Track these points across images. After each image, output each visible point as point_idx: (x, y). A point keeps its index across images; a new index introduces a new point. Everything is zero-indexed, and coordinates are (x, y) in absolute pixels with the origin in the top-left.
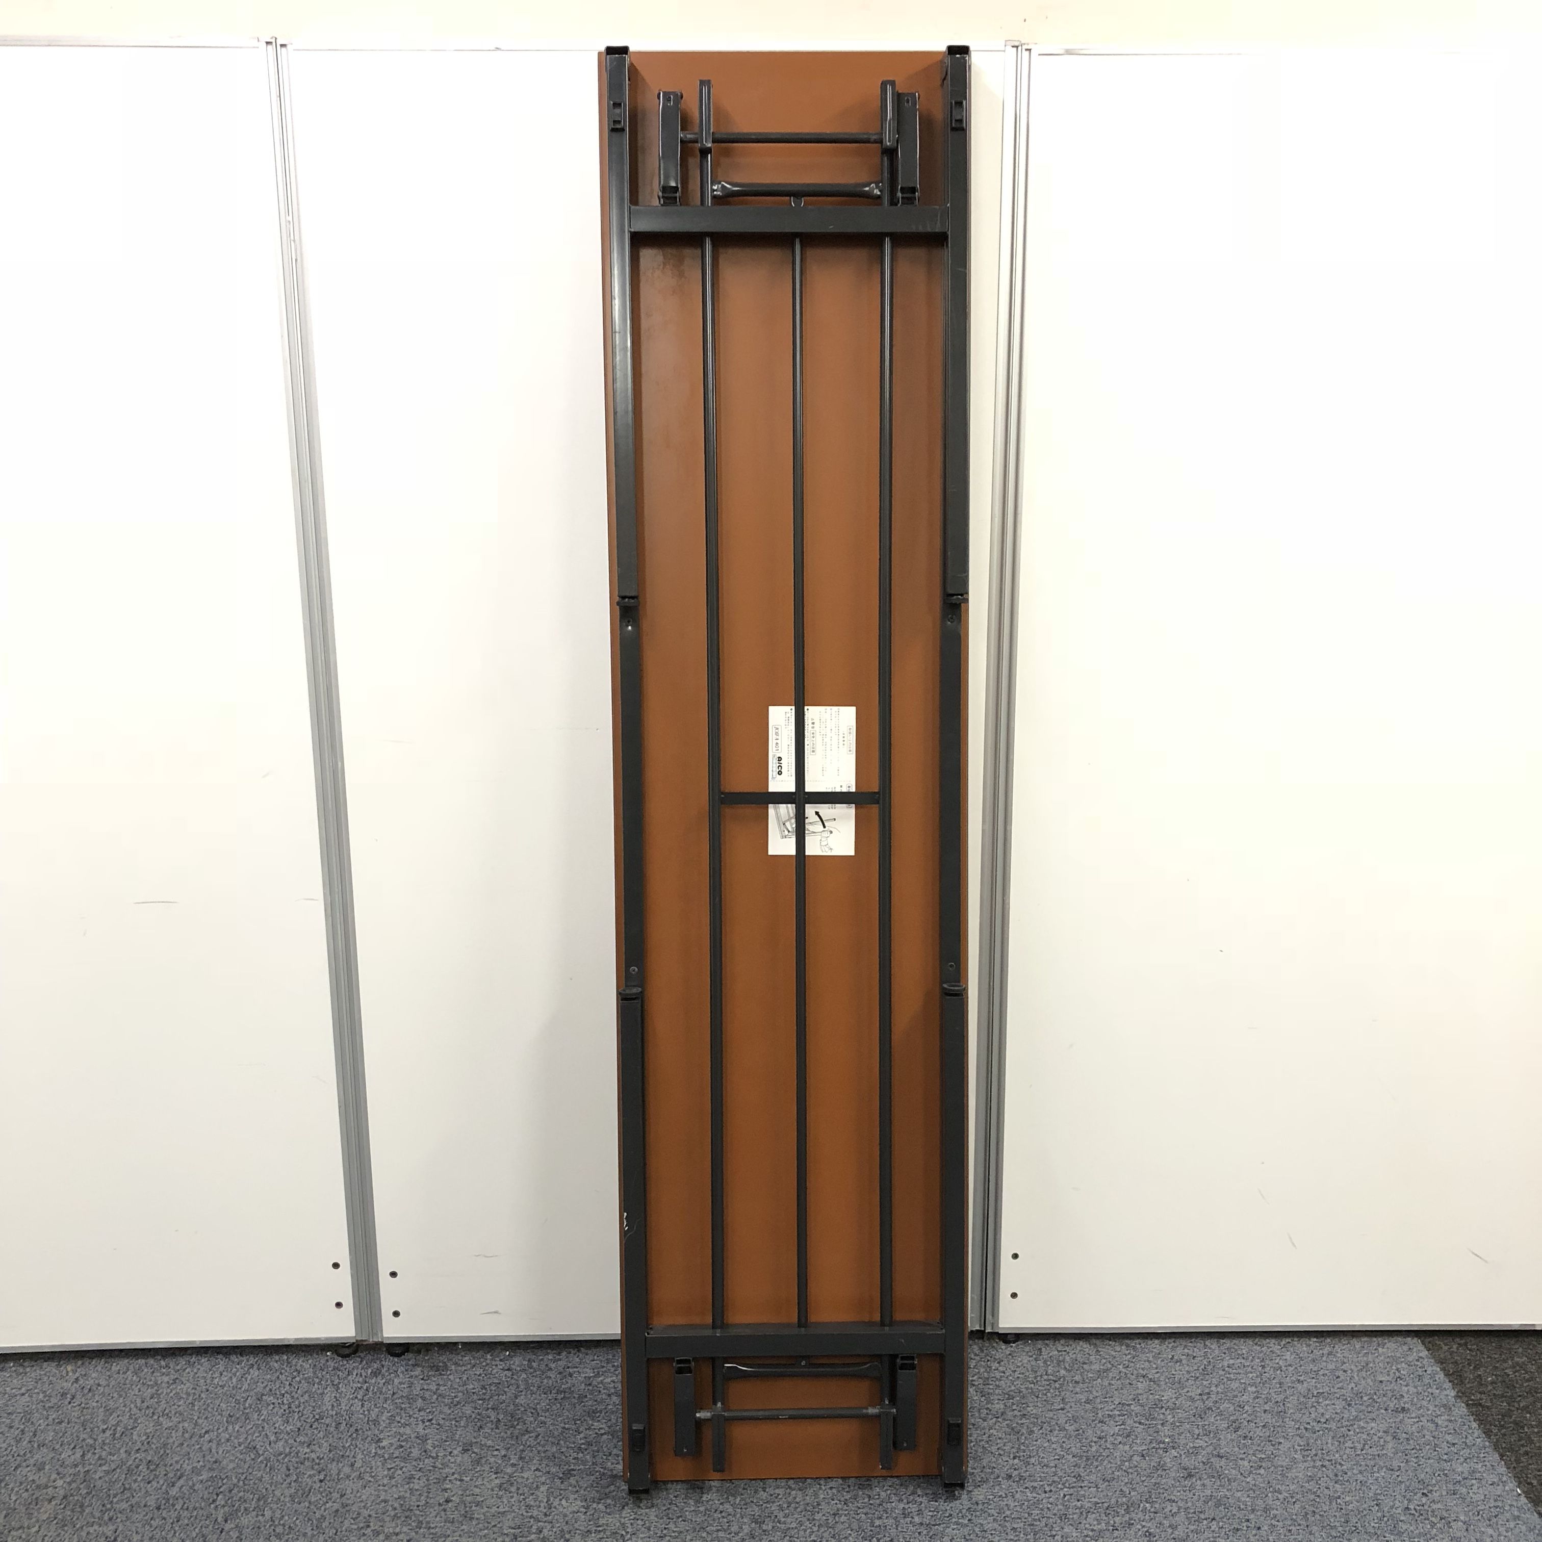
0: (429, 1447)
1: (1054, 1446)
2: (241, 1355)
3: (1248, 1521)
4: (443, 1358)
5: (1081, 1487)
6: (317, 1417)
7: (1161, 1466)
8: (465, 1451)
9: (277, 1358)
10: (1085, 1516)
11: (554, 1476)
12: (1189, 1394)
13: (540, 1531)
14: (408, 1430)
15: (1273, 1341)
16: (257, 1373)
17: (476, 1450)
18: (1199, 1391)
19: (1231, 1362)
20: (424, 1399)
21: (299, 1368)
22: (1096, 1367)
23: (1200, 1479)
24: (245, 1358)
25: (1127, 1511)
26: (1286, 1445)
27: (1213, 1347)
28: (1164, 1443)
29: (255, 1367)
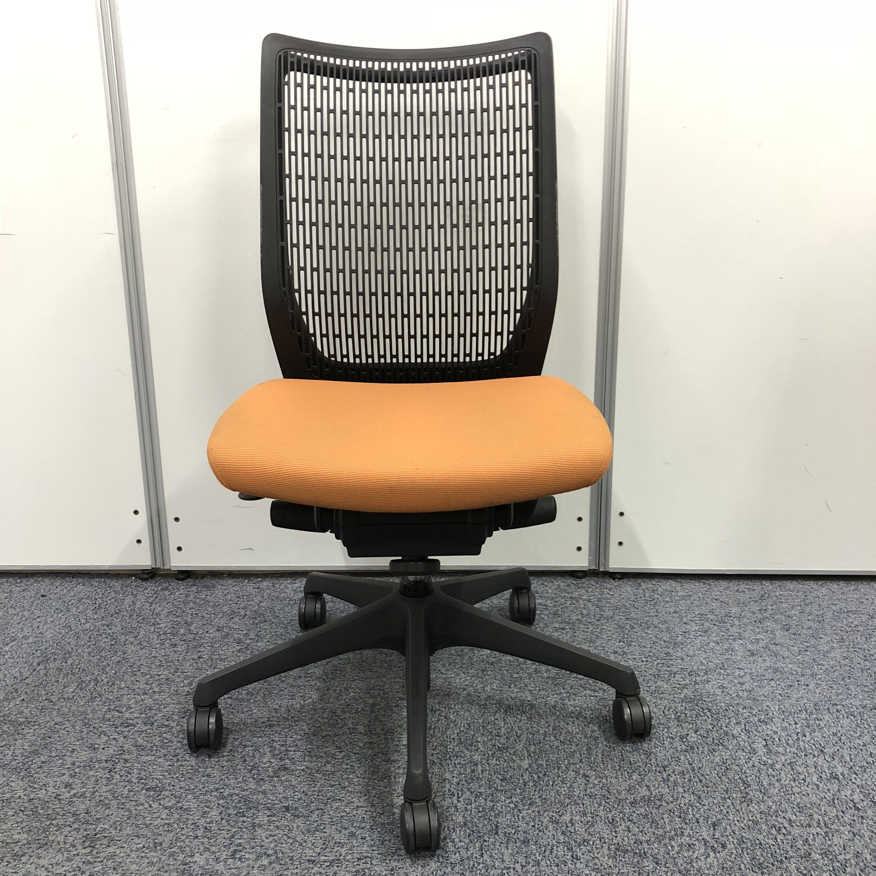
1: (651, 636)
2: (73, 578)
3: (798, 681)
4: (214, 582)
5: (671, 659)
6: (117, 611)
7: (731, 649)
8: (218, 631)
9: (97, 580)
10: (673, 675)
12: (751, 610)
14: (179, 619)
15: (812, 582)
16: (82, 587)
17: (225, 631)
18: (759, 608)
19: (781, 593)
20: (194, 603)
21: (111, 585)
22: (681, 593)
23: (761, 657)
24: (75, 580)
25: (706, 673)
26: (826, 639)
27: (767, 584)
28: (733, 636)
29: (81, 584)
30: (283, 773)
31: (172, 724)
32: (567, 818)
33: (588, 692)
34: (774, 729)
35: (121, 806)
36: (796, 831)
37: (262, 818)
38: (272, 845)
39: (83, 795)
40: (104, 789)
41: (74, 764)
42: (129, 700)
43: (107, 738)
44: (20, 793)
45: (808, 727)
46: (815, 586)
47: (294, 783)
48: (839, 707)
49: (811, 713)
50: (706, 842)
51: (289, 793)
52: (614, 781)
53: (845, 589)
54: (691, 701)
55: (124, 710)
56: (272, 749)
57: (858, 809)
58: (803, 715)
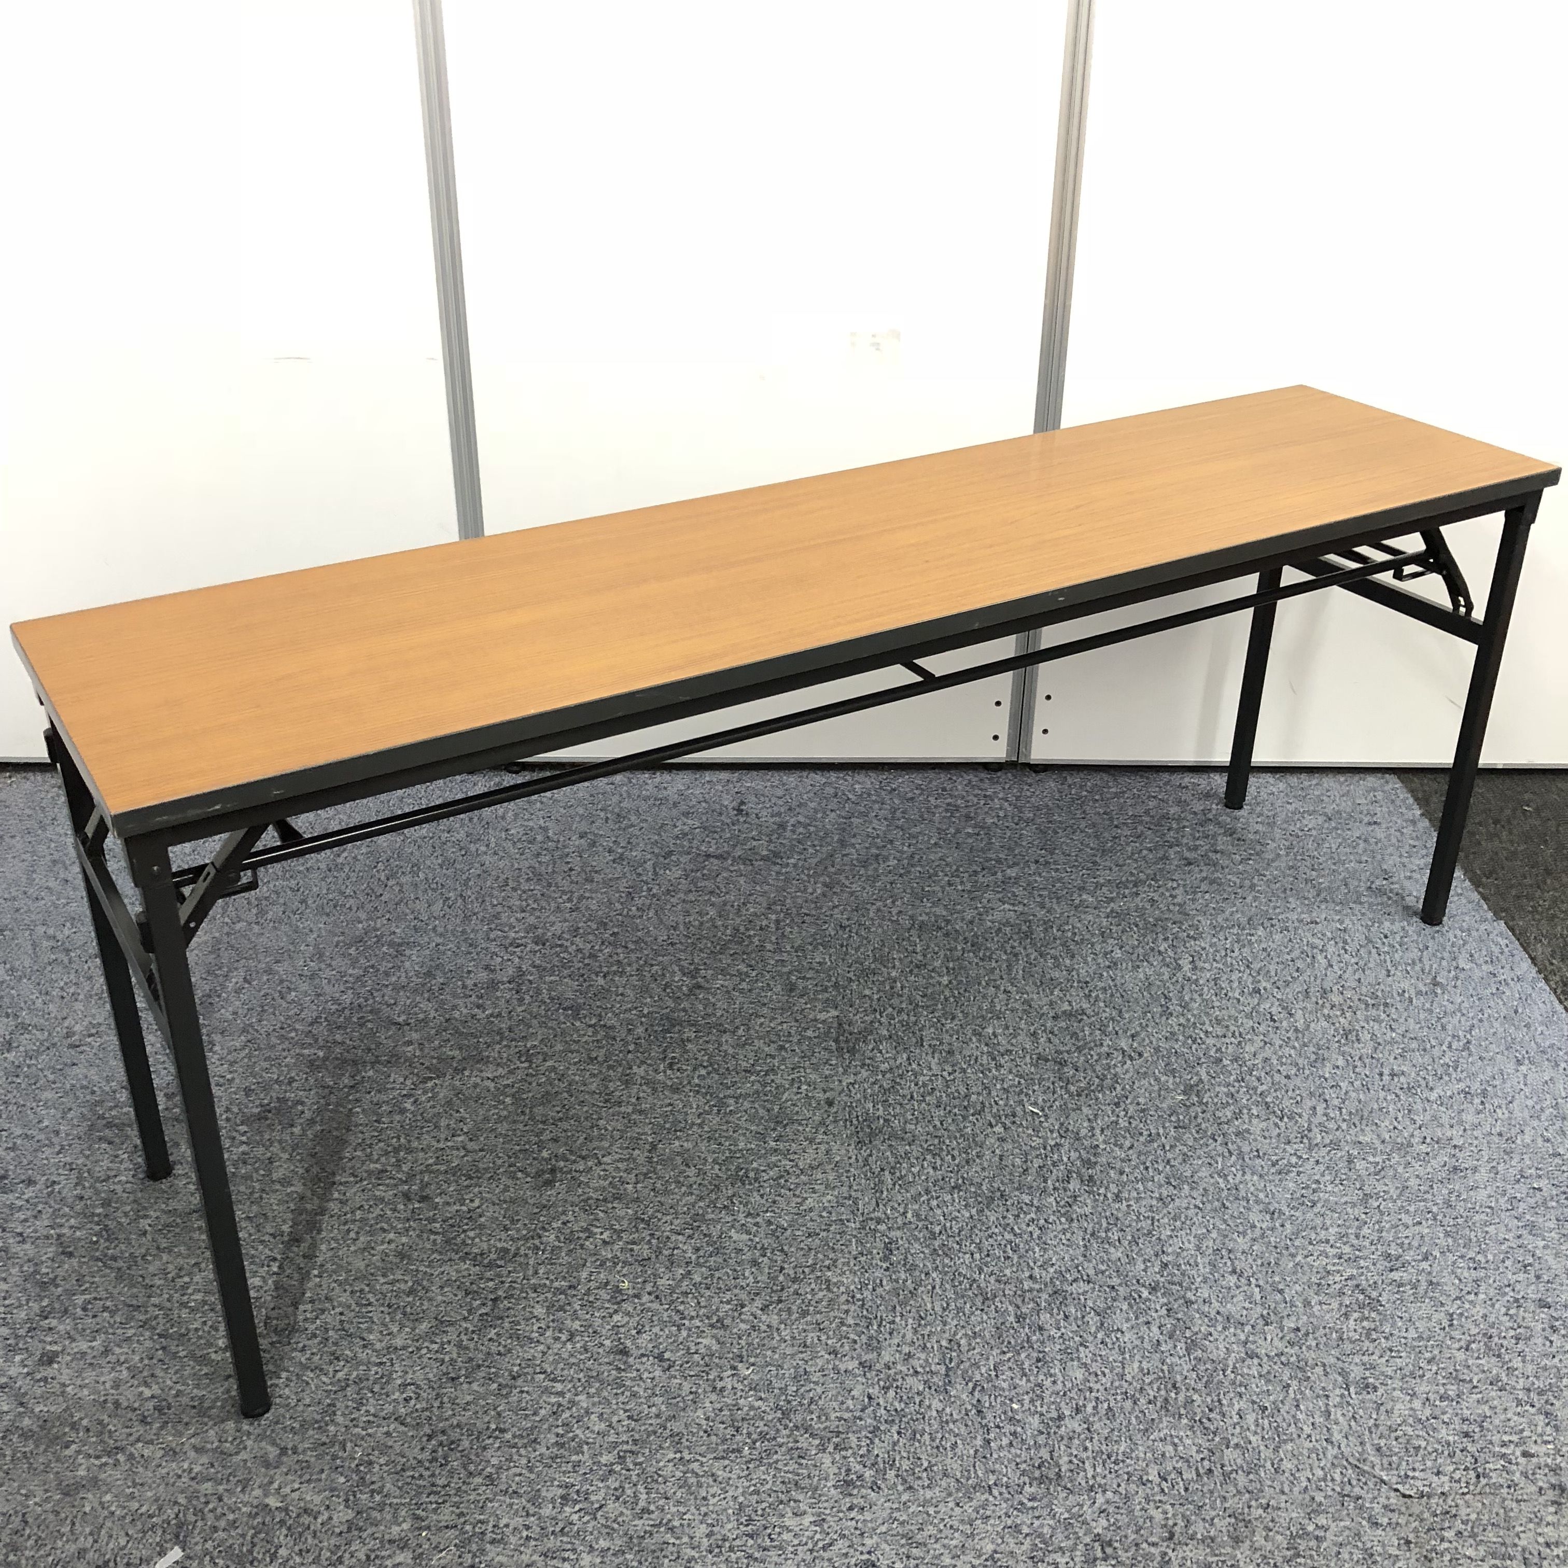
0: (550, 834)
1: (1076, 842)
3: (1235, 894)
5: (1097, 869)
7: (1165, 858)
8: (581, 837)
10: (1099, 888)
11: (657, 856)
13: (650, 890)
17: (590, 837)
20: (542, 803)
22: (1113, 790)
23: (1198, 866)
26: (1272, 845)
28: (1169, 842)
30: (698, 991)
31: (566, 943)
32: (990, 1030)
33: (1006, 906)
34: (1203, 945)
35: (542, 1024)
36: (1210, 1041)
37: (689, 1033)
38: (706, 1058)
39: (499, 1015)
40: (519, 1009)
41: (475, 985)
42: (509, 917)
43: (500, 959)
44: (433, 1014)
45: (1238, 941)
46: (1271, 780)
47: (713, 1000)
48: (1274, 922)
49: (1243, 929)
50: (1124, 1052)
51: (710, 1011)
52: (1035, 997)
53: (1306, 783)
54: (1118, 915)
55: (506, 929)
56: (682, 969)
57: (1275, 1021)
58: (1235, 931)
